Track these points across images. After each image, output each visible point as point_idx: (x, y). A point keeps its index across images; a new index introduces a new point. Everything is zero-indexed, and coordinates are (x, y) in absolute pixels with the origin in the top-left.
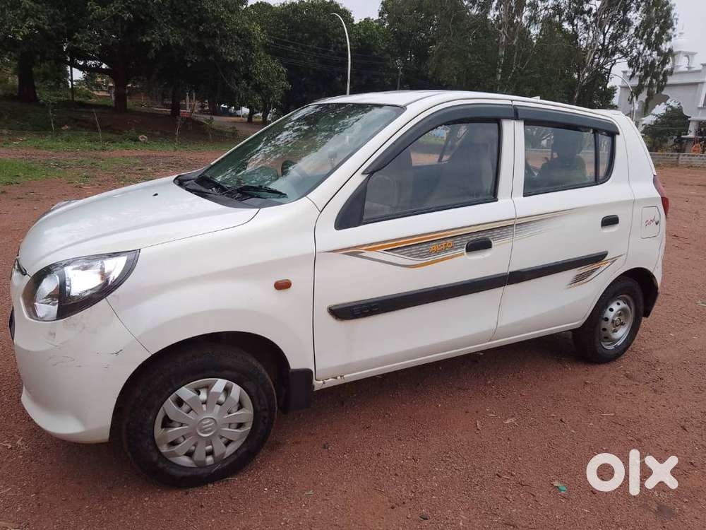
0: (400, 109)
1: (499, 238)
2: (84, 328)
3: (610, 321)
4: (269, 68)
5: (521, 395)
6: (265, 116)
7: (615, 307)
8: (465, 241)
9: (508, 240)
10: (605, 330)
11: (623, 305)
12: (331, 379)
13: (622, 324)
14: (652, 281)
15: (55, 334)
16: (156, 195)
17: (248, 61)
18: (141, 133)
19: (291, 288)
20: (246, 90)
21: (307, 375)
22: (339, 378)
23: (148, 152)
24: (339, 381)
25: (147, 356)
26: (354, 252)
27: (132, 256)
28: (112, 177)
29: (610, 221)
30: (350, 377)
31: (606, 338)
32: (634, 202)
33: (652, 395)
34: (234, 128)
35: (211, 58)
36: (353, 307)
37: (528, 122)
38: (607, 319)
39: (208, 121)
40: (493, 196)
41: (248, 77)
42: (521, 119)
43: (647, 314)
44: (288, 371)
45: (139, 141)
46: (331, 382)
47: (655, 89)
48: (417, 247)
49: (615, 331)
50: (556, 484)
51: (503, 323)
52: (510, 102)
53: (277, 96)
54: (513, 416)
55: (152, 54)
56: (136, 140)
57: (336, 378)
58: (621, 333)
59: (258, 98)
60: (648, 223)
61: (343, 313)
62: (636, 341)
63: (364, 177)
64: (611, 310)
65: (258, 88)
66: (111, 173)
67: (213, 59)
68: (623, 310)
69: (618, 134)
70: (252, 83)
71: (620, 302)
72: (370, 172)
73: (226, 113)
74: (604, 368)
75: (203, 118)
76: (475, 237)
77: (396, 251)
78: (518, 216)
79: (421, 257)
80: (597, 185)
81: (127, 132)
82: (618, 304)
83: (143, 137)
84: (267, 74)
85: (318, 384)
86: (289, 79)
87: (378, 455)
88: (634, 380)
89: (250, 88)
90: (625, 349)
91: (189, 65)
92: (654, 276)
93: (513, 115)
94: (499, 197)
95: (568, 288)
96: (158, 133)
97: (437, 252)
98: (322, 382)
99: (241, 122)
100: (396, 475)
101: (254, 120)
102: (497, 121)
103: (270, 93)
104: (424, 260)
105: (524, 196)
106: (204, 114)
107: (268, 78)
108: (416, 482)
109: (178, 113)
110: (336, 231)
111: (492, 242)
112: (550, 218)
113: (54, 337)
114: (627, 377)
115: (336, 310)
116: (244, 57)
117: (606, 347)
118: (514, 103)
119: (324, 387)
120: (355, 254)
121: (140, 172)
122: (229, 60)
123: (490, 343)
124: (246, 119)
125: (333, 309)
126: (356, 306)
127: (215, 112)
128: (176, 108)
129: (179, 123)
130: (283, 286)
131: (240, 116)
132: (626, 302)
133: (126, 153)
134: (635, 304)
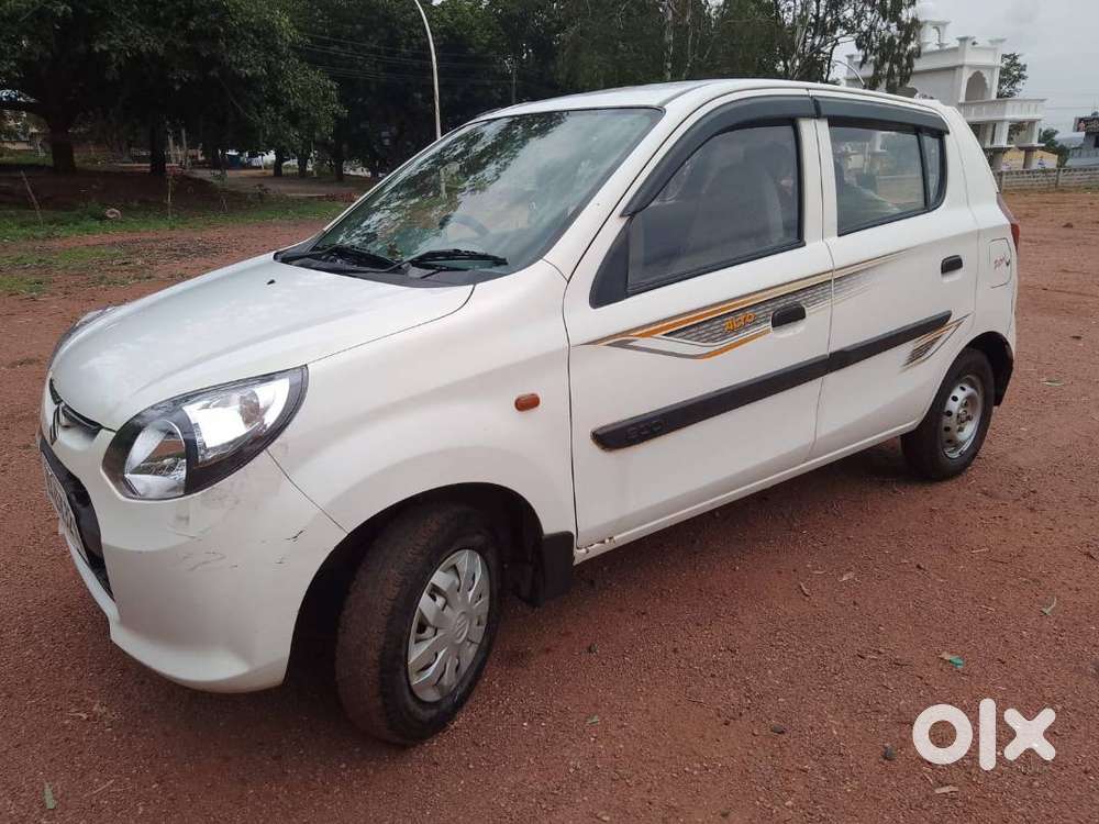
0: (657, 112)
1: (814, 303)
2: (237, 502)
3: (954, 416)
4: (309, 84)
5: (849, 539)
6: (302, 164)
7: (960, 394)
8: (770, 309)
9: (826, 304)
10: (948, 429)
11: (969, 390)
12: (596, 545)
13: (969, 418)
14: (1005, 350)
15: (187, 519)
16: (272, 282)
17: (274, 75)
18: (106, 206)
19: (540, 406)
20: (274, 122)
21: (565, 540)
22: (607, 541)
23: (127, 237)
24: (609, 546)
25: (339, 536)
26: (621, 341)
27: (297, 378)
28: (82, 280)
29: (951, 265)
30: (622, 538)
31: (949, 441)
32: (978, 234)
33: (1030, 516)
34: (260, 186)
35: (214, 73)
36: (628, 427)
37: (834, 122)
38: (950, 414)
39: (219, 177)
40: (798, 240)
41: (276, 100)
42: (825, 117)
43: (998, 401)
44: (541, 539)
45: (107, 218)
46: (597, 549)
47: (898, 79)
48: (707, 325)
49: (961, 430)
50: (947, 656)
51: (825, 431)
52: (805, 92)
53: (326, 130)
54: (849, 570)
55: (112, 73)
56: (102, 218)
57: (603, 542)
58: (969, 431)
59: (294, 133)
60: (997, 263)
61: (613, 438)
62: (985, 444)
63: (625, 220)
64: (955, 399)
65: (294, 118)
66: (76, 272)
67: (217, 75)
68: (970, 398)
69: (948, 133)
70: (283, 110)
71: (965, 386)
72: (631, 213)
73: (234, 163)
74: (949, 487)
75: (204, 174)
76: (781, 304)
77: (679, 335)
78: (837, 265)
79: (714, 340)
80: (929, 211)
81: (84, 205)
82: (963, 389)
83: (112, 213)
84: (306, 94)
85: (580, 555)
86: (342, 100)
87: (675, 651)
88: (997, 498)
89: (280, 118)
90: (974, 455)
91: (177, 87)
92: (1007, 343)
93: (813, 112)
94: (806, 239)
95: (905, 370)
96: (136, 204)
97: (735, 331)
98: (584, 551)
99: (266, 177)
100: (713, 676)
101: (284, 171)
102: (792, 122)
103: (314, 126)
104: (718, 345)
105: (839, 236)
106: (199, 168)
107: (309, 100)
108: (745, 683)
109: (163, 169)
110: (593, 310)
111: (806, 309)
112: (875, 266)
113: (187, 523)
114: (986, 494)
115: (604, 435)
116: (268, 69)
117: (950, 455)
118: (812, 93)
119: (588, 557)
120: (623, 345)
121: (126, 267)
122: (244, 75)
123: (804, 465)
124: (271, 172)
125: (599, 433)
126: (633, 425)
127: (216, 163)
128: (159, 161)
129: (170, 184)
130: (527, 404)
131: (260, 167)
132: (972, 385)
133: (92, 240)
134: (984, 388)
